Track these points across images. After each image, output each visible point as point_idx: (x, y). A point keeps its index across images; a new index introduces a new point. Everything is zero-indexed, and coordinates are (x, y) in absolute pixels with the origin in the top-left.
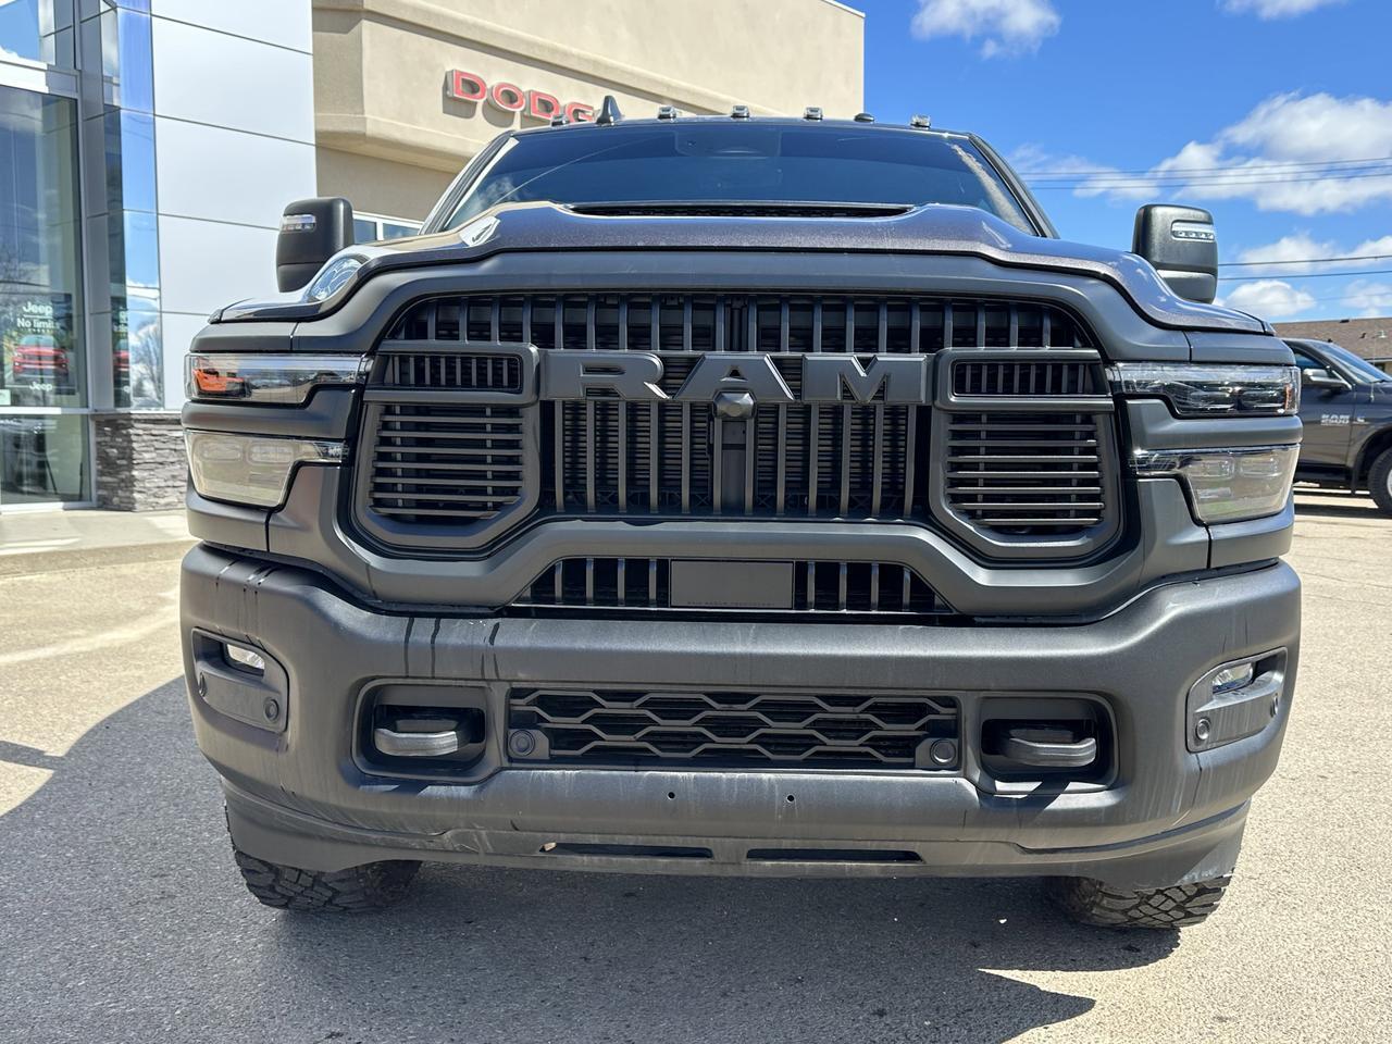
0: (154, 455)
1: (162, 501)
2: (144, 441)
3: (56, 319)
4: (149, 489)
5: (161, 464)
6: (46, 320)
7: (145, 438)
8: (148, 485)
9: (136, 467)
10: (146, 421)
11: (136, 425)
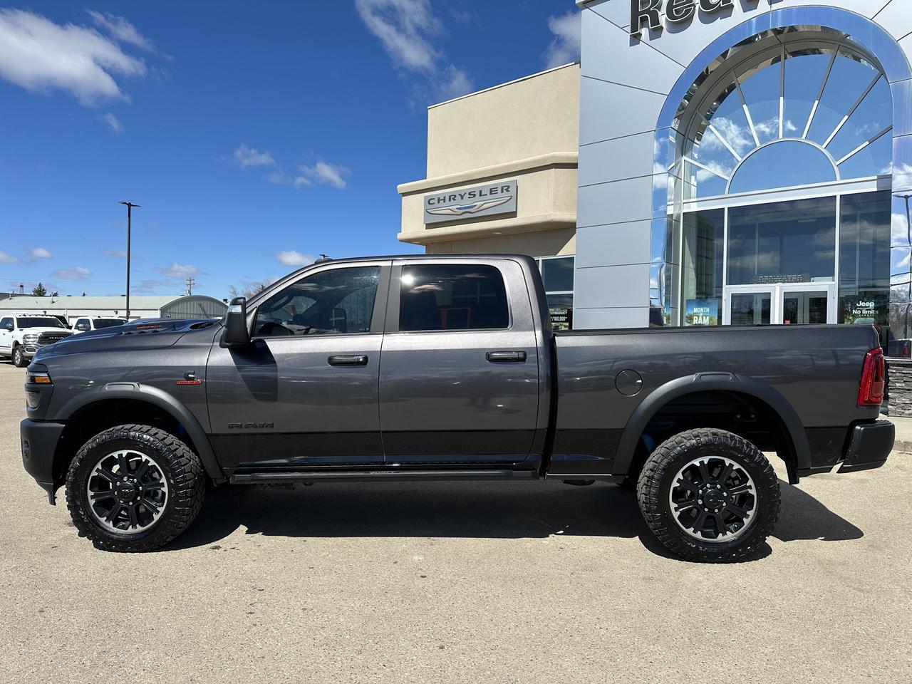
0: (904, 385)
1: (907, 412)
2: (896, 376)
3: (875, 309)
4: (898, 404)
5: (908, 390)
6: (870, 310)
7: (898, 374)
8: (897, 401)
9: (890, 391)
10: (898, 365)
11: (891, 367)
